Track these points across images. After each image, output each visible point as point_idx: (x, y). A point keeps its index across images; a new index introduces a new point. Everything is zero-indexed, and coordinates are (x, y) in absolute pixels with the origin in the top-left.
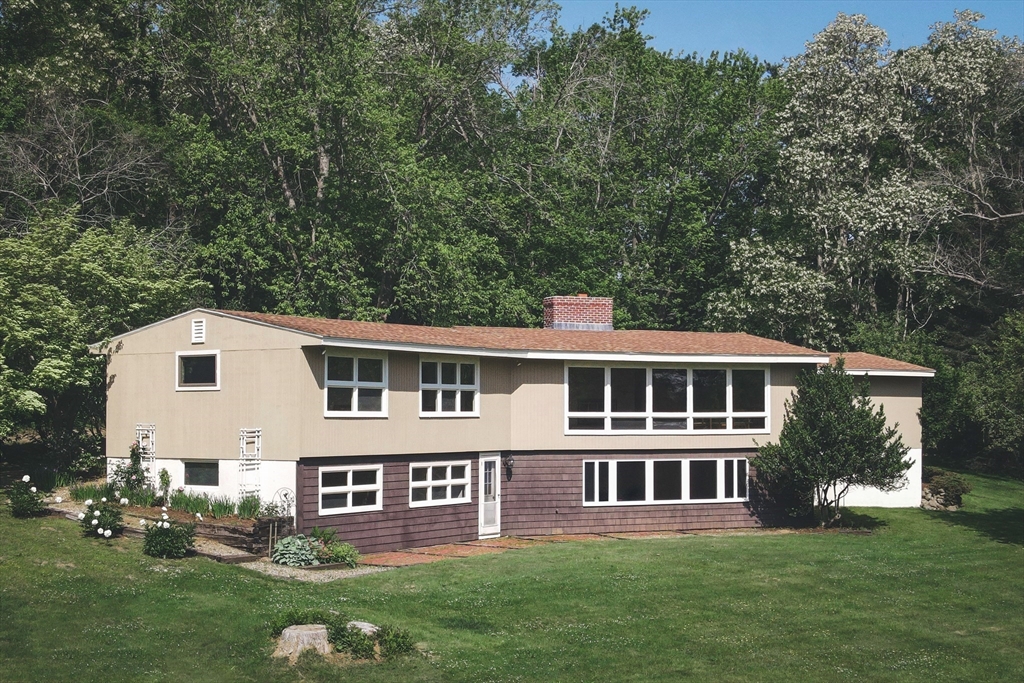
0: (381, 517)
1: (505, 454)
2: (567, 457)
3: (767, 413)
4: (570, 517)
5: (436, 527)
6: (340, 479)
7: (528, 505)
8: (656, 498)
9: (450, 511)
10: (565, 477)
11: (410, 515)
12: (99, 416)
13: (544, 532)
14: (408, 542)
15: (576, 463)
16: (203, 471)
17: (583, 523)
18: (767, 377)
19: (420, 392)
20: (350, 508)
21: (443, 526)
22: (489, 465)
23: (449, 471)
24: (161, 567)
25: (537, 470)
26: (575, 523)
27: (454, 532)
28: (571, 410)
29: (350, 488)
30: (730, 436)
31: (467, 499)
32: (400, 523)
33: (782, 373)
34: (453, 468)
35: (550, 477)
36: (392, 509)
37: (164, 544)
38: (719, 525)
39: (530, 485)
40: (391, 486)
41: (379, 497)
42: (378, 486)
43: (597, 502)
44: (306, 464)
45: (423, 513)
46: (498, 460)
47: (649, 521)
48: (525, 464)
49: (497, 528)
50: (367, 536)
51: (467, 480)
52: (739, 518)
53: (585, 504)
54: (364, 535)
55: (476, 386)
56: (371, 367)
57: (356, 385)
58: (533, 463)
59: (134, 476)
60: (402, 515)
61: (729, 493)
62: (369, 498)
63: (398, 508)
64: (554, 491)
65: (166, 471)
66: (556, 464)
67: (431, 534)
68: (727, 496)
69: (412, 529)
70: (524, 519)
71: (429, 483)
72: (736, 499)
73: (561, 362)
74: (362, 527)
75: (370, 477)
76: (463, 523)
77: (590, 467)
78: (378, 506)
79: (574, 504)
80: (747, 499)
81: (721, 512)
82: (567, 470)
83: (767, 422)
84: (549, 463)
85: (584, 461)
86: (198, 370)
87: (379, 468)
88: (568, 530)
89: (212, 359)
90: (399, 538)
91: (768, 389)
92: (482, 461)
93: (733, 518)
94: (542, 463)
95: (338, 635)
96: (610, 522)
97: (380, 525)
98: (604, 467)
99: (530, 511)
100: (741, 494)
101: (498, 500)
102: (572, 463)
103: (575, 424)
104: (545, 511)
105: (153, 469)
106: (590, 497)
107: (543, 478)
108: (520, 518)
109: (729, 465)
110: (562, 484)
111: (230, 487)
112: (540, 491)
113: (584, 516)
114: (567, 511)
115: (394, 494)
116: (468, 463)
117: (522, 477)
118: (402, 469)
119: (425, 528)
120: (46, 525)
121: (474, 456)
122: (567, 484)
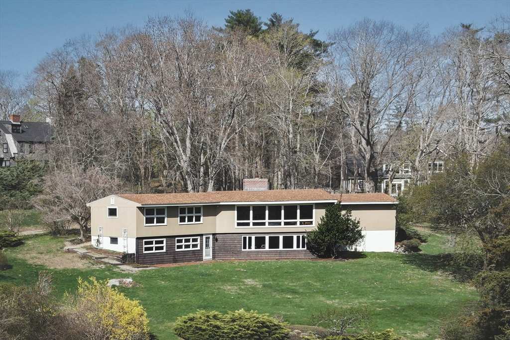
0: (165, 254)
1: (214, 234)
2: (236, 235)
3: (314, 220)
4: (238, 254)
5: (186, 257)
6: (151, 243)
7: (223, 250)
8: (269, 248)
9: (191, 252)
10: (236, 242)
11: (176, 253)
13: (228, 259)
14: (175, 261)
15: (240, 237)
16: (115, 241)
17: (242, 256)
18: (314, 207)
19: (179, 218)
20: (154, 251)
21: (189, 256)
22: (208, 238)
23: (191, 240)
25: (226, 239)
26: (239, 256)
27: (193, 258)
28: (238, 220)
29: (154, 245)
30: (298, 227)
31: (199, 248)
32: (172, 255)
33: (319, 206)
34: (193, 239)
35: (230, 241)
36: (169, 251)
38: (294, 257)
39: (223, 244)
40: (169, 245)
41: (165, 248)
42: (164, 245)
43: (247, 249)
44: (139, 239)
45: (181, 253)
46: (211, 237)
47: (267, 256)
48: (221, 237)
49: (211, 257)
51: (199, 242)
52: (302, 255)
53: (243, 250)
54: (159, 259)
55: (201, 214)
56: (160, 211)
57: (155, 216)
58: (224, 237)
60: (173, 253)
61: (298, 246)
62: (162, 248)
63: (172, 251)
64: (232, 246)
66: (233, 237)
67: (184, 259)
68: (297, 248)
69: (176, 257)
70: (221, 254)
71: (183, 244)
72: (301, 248)
73: (234, 205)
74: (158, 256)
75: (162, 242)
76: (197, 256)
77: (245, 238)
78: (164, 250)
79: (239, 250)
80: (305, 249)
81: (295, 253)
82: (237, 239)
83: (314, 223)
84: (230, 237)
85: (243, 237)
87: (165, 240)
88: (237, 258)
89: (116, 209)
90: (172, 260)
91: (314, 210)
92: (204, 237)
93: (300, 255)
94: (227, 237)
96: (252, 256)
97: (164, 256)
98: (250, 239)
99: (223, 252)
100: (303, 247)
101: (211, 249)
102: (238, 237)
103: (239, 224)
104: (229, 252)
106: (245, 248)
107: (227, 242)
108: (220, 254)
109: (298, 238)
110: (234, 244)
112: (227, 246)
113: (242, 254)
114: (236, 252)
115: (170, 247)
116: (199, 238)
117: (220, 241)
118: (173, 240)
119: (182, 257)
121: (201, 235)
122: (237, 244)
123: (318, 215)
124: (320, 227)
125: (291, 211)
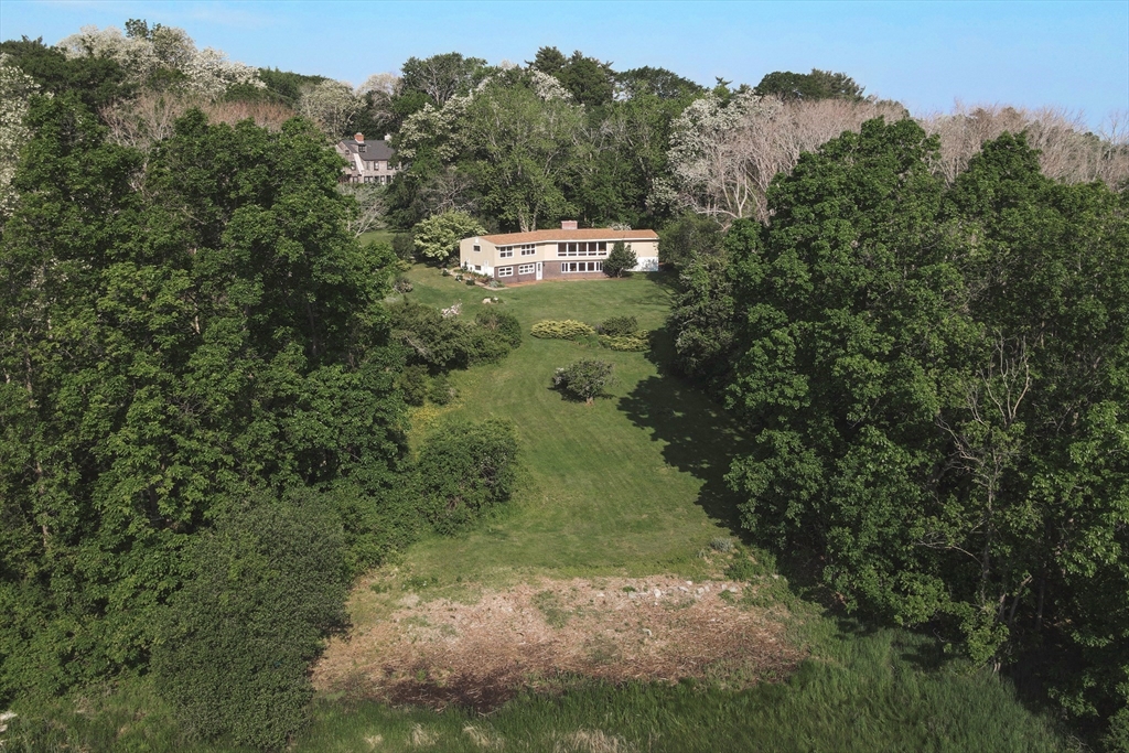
0: (513, 277)
1: (543, 262)
2: (558, 262)
3: (607, 251)
5: (526, 278)
6: (504, 270)
7: (548, 272)
8: (579, 270)
9: (529, 274)
10: (557, 266)
11: (519, 276)
12: (459, 256)
13: (552, 278)
14: (519, 281)
15: (560, 263)
16: (478, 268)
17: (562, 276)
18: (607, 243)
19: (521, 251)
20: (506, 275)
21: (528, 278)
22: (539, 265)
23: (529, 266)
24: (469, 287)
25: (551, 265)
26: (560, 276)
27: (530, 279)
28: (558, 252)
29: (506, 271)
30: (597, 257)
31: (534, 272)
32: (517, 277)
33: (610, 242)
35: (554, 267)
36: (515, 275)
37: (470, 283)
38: (594, 276)
39: (549, 268)
40: (515, 270)
41: (512, 273)
42: (512, 271)
43: (565, 272)
44: (496, 268)
45: (522, 275)
46: (541, 263)
47: (578, 276)
48: (548, 264)
49: (541, 277)
50: (509, 280)
51: (534, 268)
52: (600, 275)
53: (562, 272)
55: (535, 248)
57: (506, 252)
58: (550, 263)
59: (466, 267)
62: (510, 273)
63: (517, 275)
64: (555, 269)
65: (471, 267)
66: (555, 264)
67: (524, 279)
68: (597, 270)
69: (520, 279)
70: (547, 275)
71: (524, 269)
72: (599, 271)
73: (556, 242)
75: (510, 269)
76: (532, 277)
77: (563, 264)
78: (512, 275)
79: (559, 272)
81: (595, 273)
83: (607, 253)
84: (553, 264)
86: (477, 248)
87: (512, 267)
88: (558, 278)
89: (479, 246)
90: (517, 281)
91: (607, 245)
92: (537, 264)
93: (598, 274)
95: (492, 300)
96: (568, 276)
98: (567, 264)
99: (549, 274)
100: (601, 270)
101: (541, 271)
103: (560, 255)
104: (552, 274)
105: (469, 266)
106: (563, 270)
107: (552, 267)
109: (597, 263)
111: (482, 272)
112: (551, 269)
114: (558, 274)
115: (516, 272)
116: (534, 264)
117: (547, 267)
118: (517, 267)
120: (449, 278)
122: (558, 268)
123: (610, 247)
124: (612, 255)
125: (592, 246)
